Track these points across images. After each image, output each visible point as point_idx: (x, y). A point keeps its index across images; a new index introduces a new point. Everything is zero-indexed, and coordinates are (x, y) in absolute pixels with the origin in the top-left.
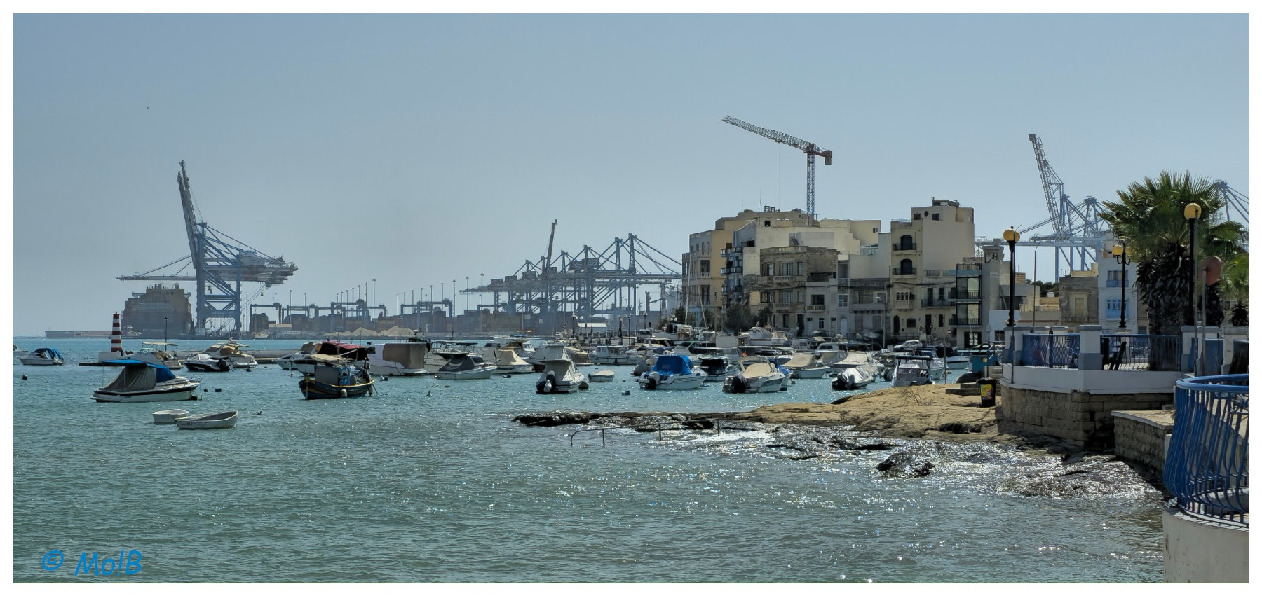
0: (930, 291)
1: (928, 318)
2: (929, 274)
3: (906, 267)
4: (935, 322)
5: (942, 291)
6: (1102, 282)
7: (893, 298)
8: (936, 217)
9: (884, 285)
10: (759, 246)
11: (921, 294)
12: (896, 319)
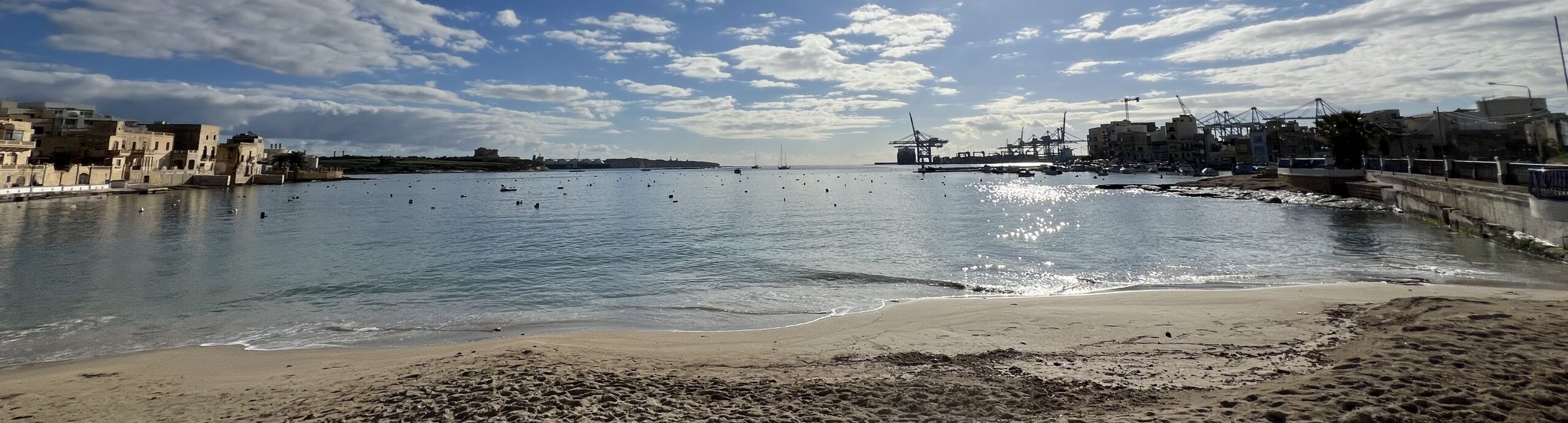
1: (1183, 154)
3: (1173, 137)
4: (1186, 155)
5: (1187, 145)
6: (1252, 141)
7: (1169, 148)
8: (1182, 121)
9: (1164, 143)
10: (1116, 132)
12: (1171, 154)
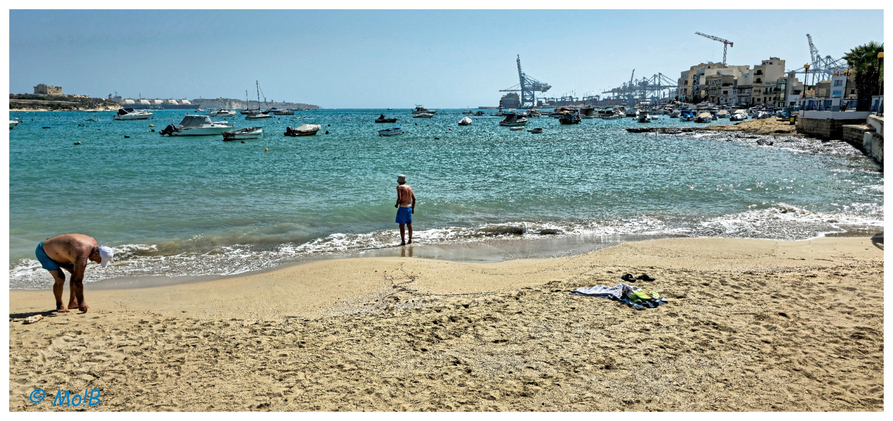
0: (767, 89)
1: (765, 98)
2: (767, 83)
3: (759, 81)
4: (768, 99)
5: (771, 89)
6: (832, 85)
7: (753, 91)
8: (771, 63)
9: (750, 87)
10: (706, 75)
11: (763, 90)
12: (753, 98)
